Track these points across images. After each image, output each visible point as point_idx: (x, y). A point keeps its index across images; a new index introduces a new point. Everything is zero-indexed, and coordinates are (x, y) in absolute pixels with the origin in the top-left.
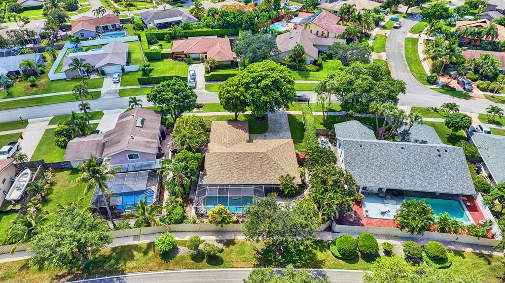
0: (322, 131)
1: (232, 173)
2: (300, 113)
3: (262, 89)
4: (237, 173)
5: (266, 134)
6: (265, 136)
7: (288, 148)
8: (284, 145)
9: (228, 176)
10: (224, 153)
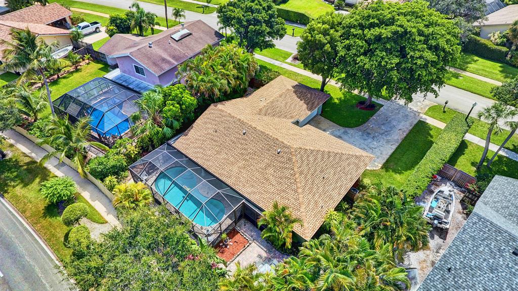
0: (458, 175)
1: (218, 153)
2: (442, 125)
3: (368, 42)
4: (224, 156)
5: (351, 131)
6: (345, 133)
7: (349, 164)
8: (344, 157)
9: (209, 153)
10: (233, 117)
